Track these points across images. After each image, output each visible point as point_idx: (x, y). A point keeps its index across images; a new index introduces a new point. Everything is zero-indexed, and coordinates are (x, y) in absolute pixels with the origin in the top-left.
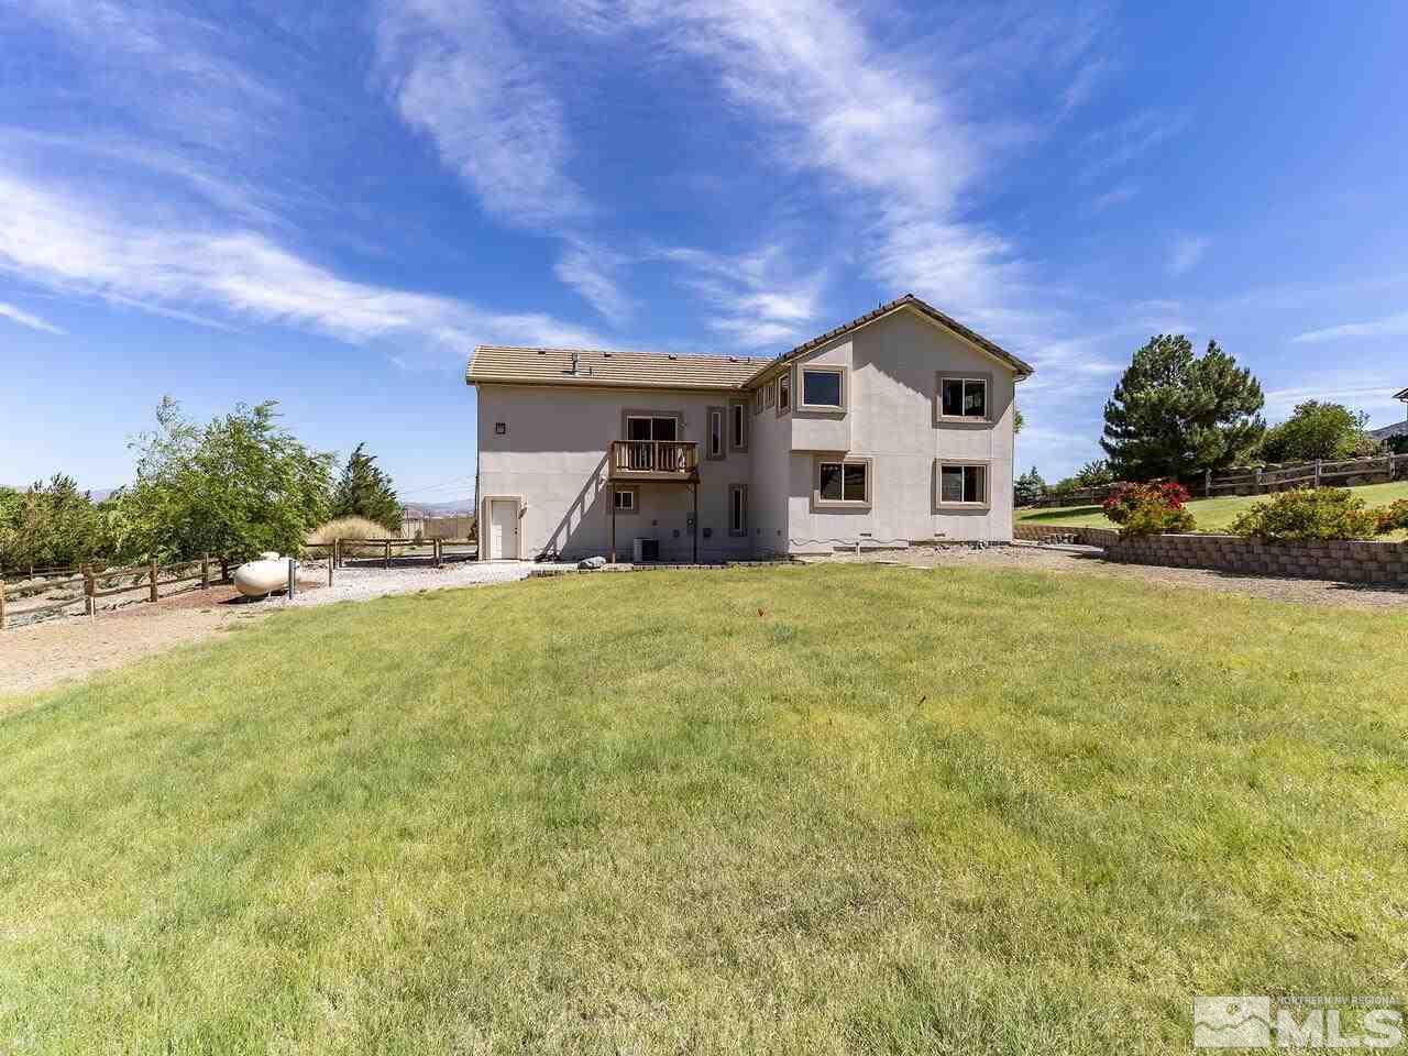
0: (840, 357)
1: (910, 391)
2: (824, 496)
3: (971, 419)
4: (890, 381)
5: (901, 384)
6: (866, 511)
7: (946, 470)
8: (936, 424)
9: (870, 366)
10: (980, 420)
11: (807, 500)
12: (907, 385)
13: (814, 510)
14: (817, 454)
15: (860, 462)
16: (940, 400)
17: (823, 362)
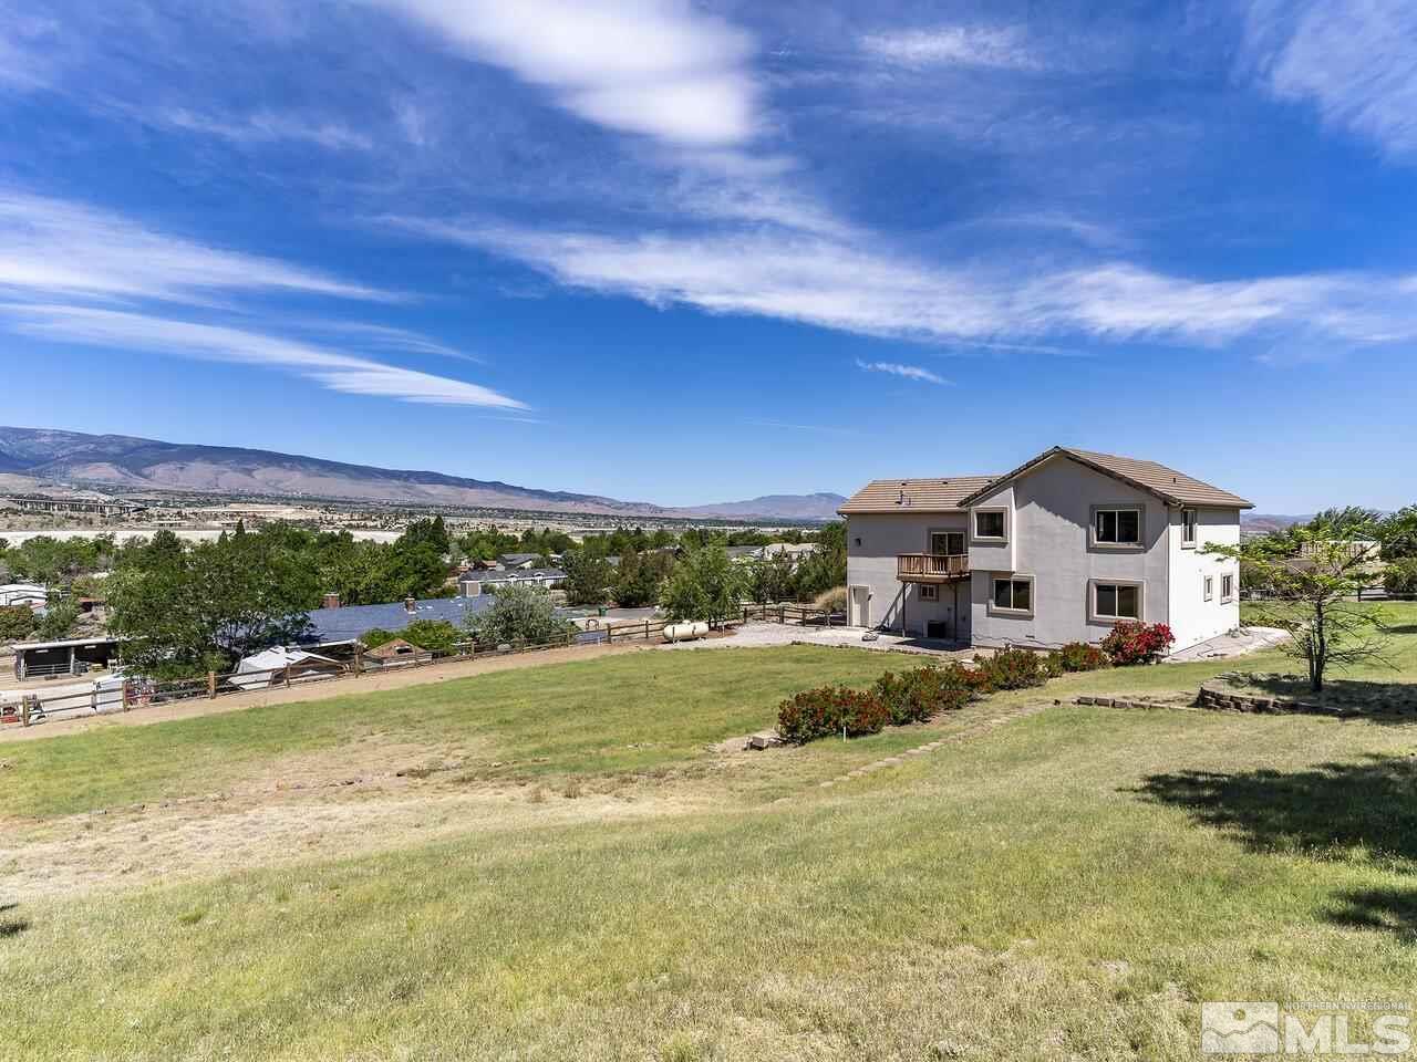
0: (1005, 500)
1: (1067, 523)
2: (997, 605)
3: (1124, 545)
4: (1050, 515)
5: (1059, 517)
6: (1030, 618)
7: (1100, 588)
8: (1090, 549)
9: (1033, 503)
10: (1132, 545)
11: (985, 606)
12: (1065, 518)
13: (990, 614)
14: (992, 573)
15: (1025, 579)
16: (1093, 530)
17: (989, 505)
